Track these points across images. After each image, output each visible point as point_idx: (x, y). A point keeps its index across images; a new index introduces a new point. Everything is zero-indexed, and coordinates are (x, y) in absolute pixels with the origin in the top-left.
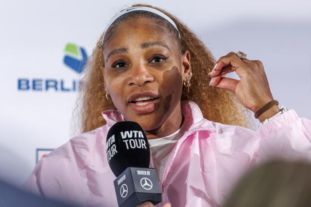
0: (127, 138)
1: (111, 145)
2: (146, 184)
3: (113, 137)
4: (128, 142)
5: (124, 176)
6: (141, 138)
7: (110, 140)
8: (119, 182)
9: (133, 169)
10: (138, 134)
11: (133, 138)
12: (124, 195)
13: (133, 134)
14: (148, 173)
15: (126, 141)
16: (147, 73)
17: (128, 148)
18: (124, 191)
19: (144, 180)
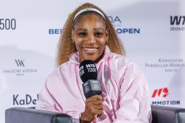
0: (89, 67)
1: (82, 70)
2: (96, 87)
3: (83, 66)
4: (89, 69)
5: (87, 83)
6: (94, 67)
7: (81, 67)
8: (85, 85)
9: (91, 80)
10: (93, 65)
11: (91, 67)
12: (87, 91)
13: (91, 66)
14: (97, 82)
15: (88, 69)
16: (94, 40)
17: (89, 71)
18: (87, 89)
19: (95, 85)
